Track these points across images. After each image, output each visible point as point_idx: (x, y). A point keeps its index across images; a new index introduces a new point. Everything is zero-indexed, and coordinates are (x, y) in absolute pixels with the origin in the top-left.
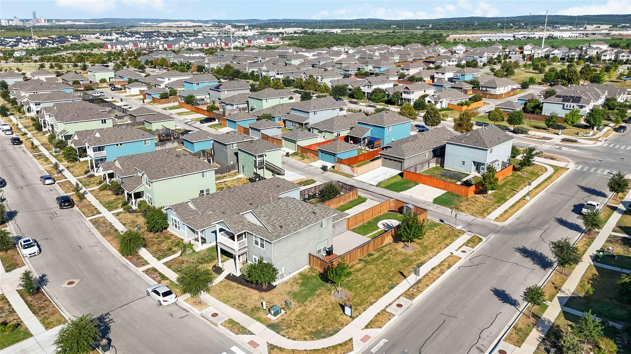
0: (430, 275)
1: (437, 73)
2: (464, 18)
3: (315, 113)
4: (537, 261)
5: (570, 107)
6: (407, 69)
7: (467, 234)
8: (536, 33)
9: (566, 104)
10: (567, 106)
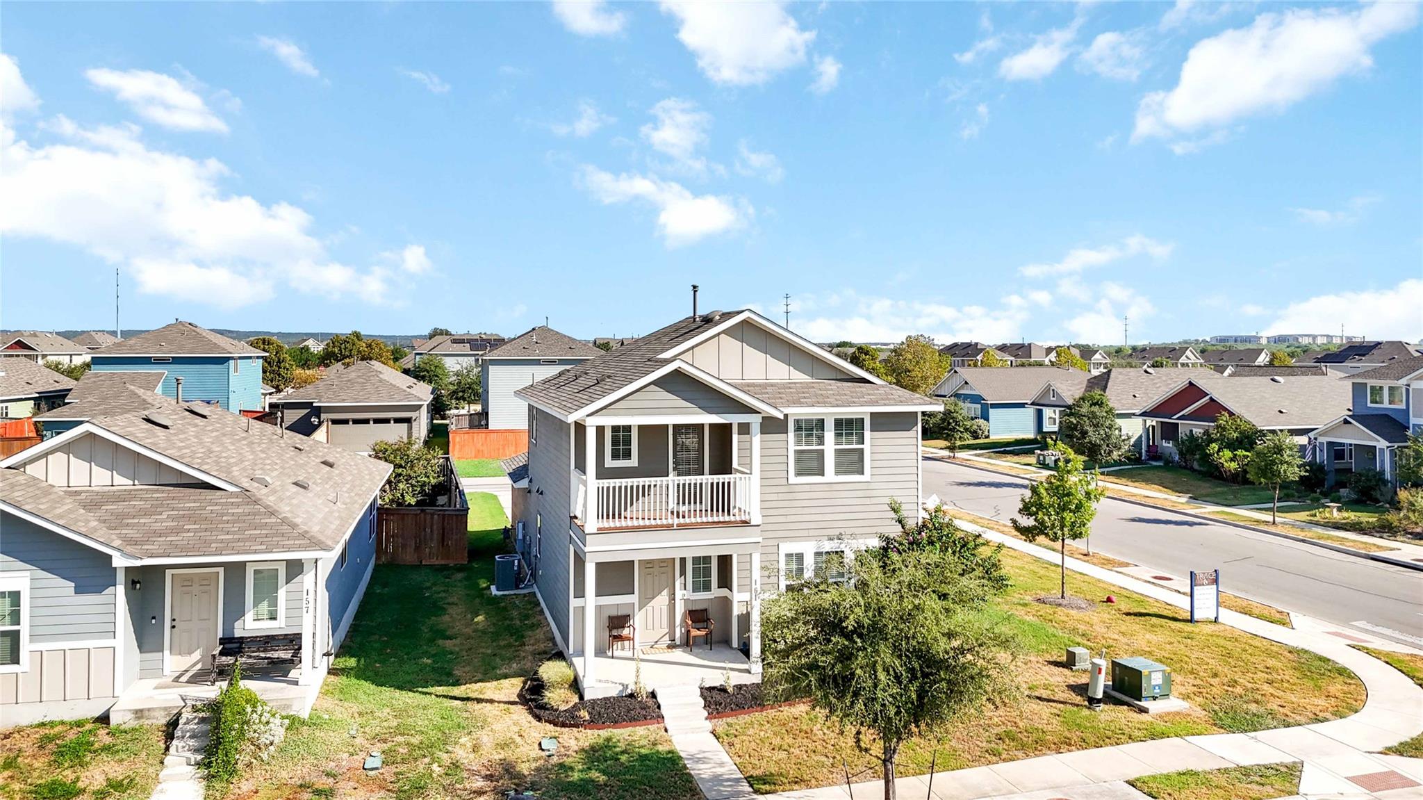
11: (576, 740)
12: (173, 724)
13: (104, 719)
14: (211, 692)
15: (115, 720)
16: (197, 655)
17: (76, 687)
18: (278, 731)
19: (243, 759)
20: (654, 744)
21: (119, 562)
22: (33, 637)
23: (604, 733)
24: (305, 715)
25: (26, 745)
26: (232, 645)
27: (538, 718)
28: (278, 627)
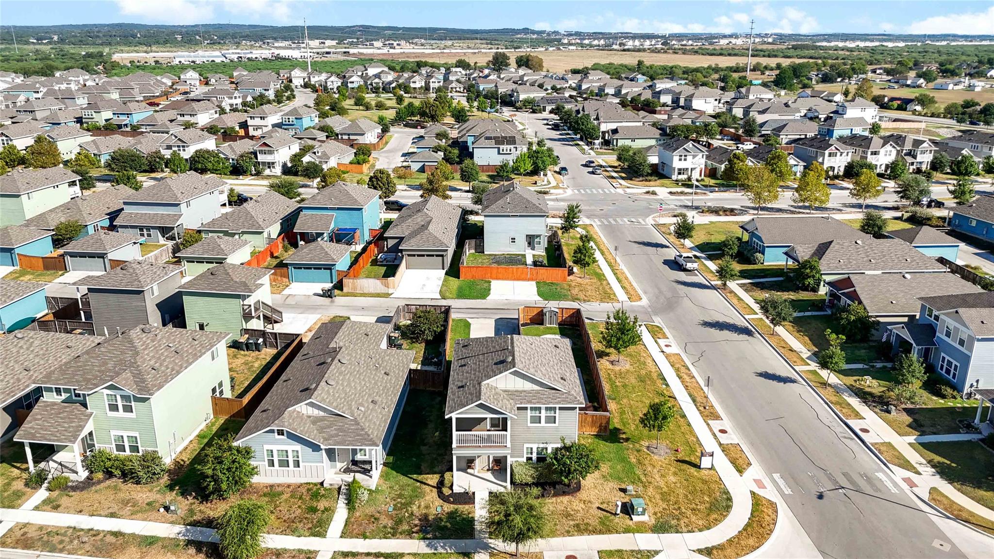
0: (687, 384)
1: (251, 117)
2: (108, 25)
3: (188, 204)
5: (507, 150)
6: (191, 115)
8: (254, 52)
9: (501, 147)
10: (503, 150)
11: (448, 508)
12: (340, 488)
13: (322, 484)
14: (349, 478)
15: (325, 485)
16: (345, 463)
17: (315, 474)
18: (365, 496)
19: (357, 505)
20: (469, 514)
21: (322, 447)
22: (303, 462)
23: (456, 506)
24: (374, 489)
25: (304, 491)
26: (355, 463)
27: (439, 497)
28: (367, 458)
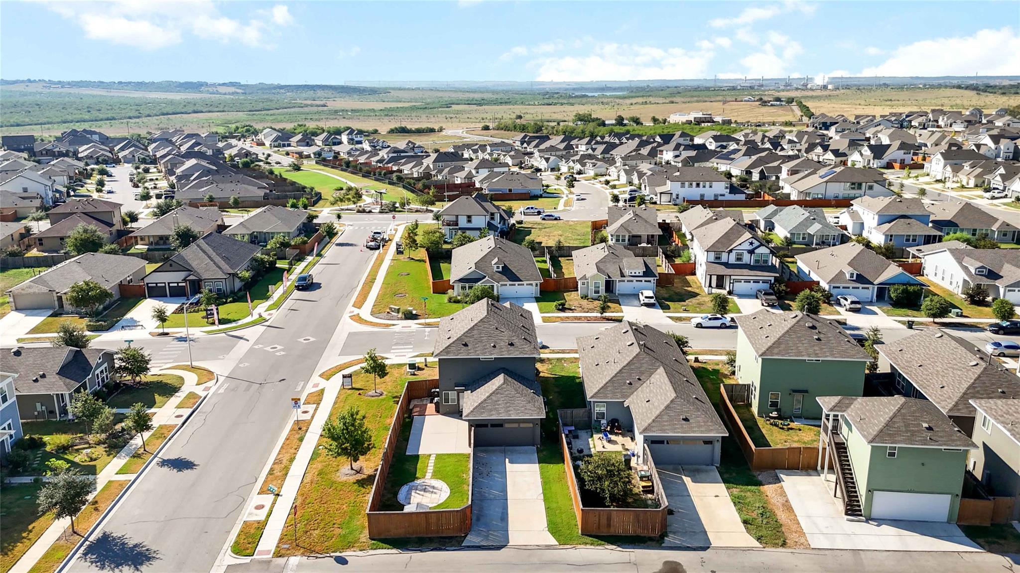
0: (293, 451)
4: (116, 545)
7: (270, 551)
